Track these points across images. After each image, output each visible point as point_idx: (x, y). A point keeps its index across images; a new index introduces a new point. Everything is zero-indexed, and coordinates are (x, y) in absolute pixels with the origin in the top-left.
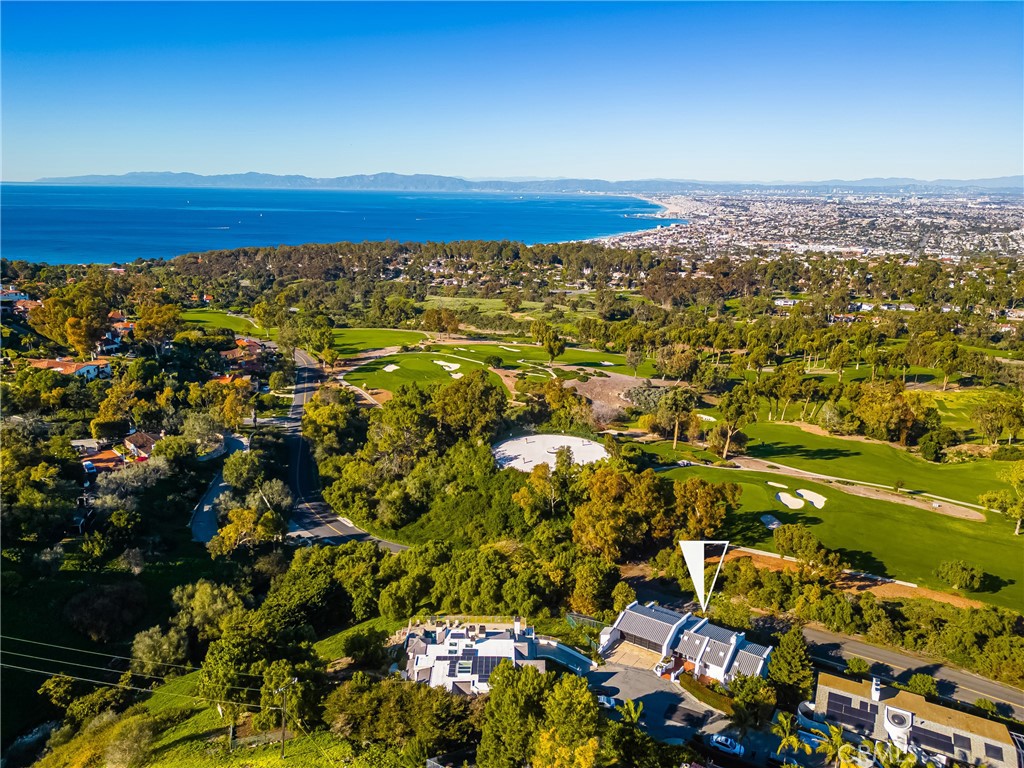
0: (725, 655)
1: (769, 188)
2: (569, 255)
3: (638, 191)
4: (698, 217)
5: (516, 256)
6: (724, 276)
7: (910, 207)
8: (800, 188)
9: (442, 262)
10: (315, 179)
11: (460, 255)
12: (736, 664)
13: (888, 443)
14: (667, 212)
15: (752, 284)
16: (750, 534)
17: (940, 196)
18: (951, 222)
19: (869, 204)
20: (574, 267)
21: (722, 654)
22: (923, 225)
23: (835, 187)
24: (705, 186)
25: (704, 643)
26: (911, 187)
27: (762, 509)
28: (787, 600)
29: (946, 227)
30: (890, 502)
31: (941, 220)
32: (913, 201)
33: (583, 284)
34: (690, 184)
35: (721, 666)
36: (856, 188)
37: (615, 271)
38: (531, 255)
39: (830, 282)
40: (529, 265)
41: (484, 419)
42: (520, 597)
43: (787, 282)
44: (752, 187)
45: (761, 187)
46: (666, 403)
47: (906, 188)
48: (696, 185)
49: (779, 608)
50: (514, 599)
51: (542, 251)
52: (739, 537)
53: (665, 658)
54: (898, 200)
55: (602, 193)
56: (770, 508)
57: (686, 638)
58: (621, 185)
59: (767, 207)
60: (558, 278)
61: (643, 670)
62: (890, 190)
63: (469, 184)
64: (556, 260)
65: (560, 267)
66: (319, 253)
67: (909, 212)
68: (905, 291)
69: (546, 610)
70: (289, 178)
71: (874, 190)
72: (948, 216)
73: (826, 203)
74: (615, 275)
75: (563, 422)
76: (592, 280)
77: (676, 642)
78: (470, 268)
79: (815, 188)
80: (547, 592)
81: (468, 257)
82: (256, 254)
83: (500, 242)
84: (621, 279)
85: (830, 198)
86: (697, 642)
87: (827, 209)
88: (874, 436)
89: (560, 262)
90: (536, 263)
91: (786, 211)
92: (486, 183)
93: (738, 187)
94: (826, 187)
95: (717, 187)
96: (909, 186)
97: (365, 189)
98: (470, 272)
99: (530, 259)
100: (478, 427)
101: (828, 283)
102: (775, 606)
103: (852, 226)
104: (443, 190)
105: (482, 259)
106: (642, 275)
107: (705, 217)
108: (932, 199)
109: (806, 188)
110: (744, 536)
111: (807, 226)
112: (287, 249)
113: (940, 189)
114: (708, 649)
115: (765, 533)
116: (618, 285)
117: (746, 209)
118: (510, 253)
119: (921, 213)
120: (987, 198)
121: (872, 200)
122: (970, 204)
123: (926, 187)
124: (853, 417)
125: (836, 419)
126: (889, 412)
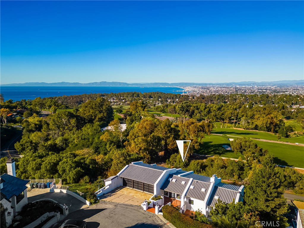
0: (206, 191)
1: (215, 84)
2: (154, 95)
3: (177, 86)
4: (195, 91)
5: (138, 96)
6: (203, 99)
7: (255, 88)
8: (223, 84)
9: (115, 99)
10: (82, 84)
11: (121, 97)
12: (216, 197)
13: (267, 132)
14: (186, 90)
15: (211, 101)
16: (217, 151)
17: (263, 86)
18: (267, 91)
19: (244, 88)
20: (156, 98)
21: (203, 190)
22: (260, 92)
23: (233, 84)
24: (197, 84)
25: (189, 184)
27: (222, 143)
28: (242, 174)
29: (266, 92)
30: (278, 143)
31: (265, 91)
32: (255, 87)
33: (159, 103)
34: (192, 83)
35: (203, 200)
36: (239, 84)
37: (169, 99)
38: (143, 96)
39: (235, 99)
40: (142, 98)
41: (100, 116)
42: (67, 169)
43: (223, 100)
44: (210, 84)
45: (212, 84)
46: (179, 107)
47: (253, 84)
48: (194, 84)
49: (239, 178)
50: (64, 171)
51: (146, 94)
52: (212, 153)
53: (156, 197)
54: (252, 87)
55: (167, 86)
56: (226, 143)
57: (174, 180)
58: (172, 84)
59: (214, 89)
60: (151, 102)
61: (132, 206)
62: (248, 85)
63: (128, 84)
64: (150, 97)
65: (152, 99)
66: (75, 97)
67: (255, 89)
68: (259, 101)
69: (86, 178)
70: (74, 83)
71: (244, 85)
72: (267, 90)
73: (231, 87)
74: (169, 100)
75: (137, 119)
76: (162, 101)
77: (165, 183)
78: (123, 100)
79: (227, 84)
80: (90, 167)
81: (123, 97)
82: (56, 98)
83: (133, 92)
84: (171, 101)
85: (232, 86)
86: (183, 183)
87: (232, 89)
88: (262, 130)
89: (152, 98)
90: (144, 98)
91: (220, 89)
92: (133, 84)
93: (206, 84)
94: (231, 84)
95: (200, 84)
96: (254, 83)
97: (97, 86)
98: (123, 101)
99: (142, 97)
100: (97, 119)
101: (235, 100)
102: (236, 177)
103: (239, 92)
104: (120, 86)
105: (127, 97)
106: (177, 100)
107: (196, 91)
108: (261, 86)
109: (225, 84)
110: (214, 152)
111: (226, 92)
112: (66, 96)
113: (263, 84)
114: (192, 187)
115: (225, 151)
116: (170, 103)
117: (209, 89)
118: (136, 95)
119: (259, 89)
120: (276, 86)
121: (244, 87)
122: (272, 87)
123: (259, 84)
124: (253, 123)
125: (246, 124)
126: (266, 119)
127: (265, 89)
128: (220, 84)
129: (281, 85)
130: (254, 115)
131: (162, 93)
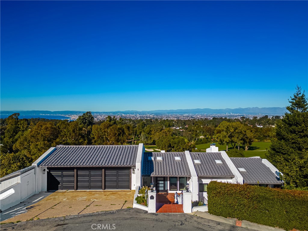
1: (102, 113)
14: (71, 118)
17: (144, 114)
26: (137, 112)
32: (138, 115)
36: (124, 113)
44: (97, 113)
45: (99, 113)
47: (136, 113)
54: (135, 115)
62: (132, 113)
67: (138, 117)
71: (128, 113)
96: (136, 112)
108: (142, 115)
109: (111, 113)
113: (143, 113)
119: (141, 117)
120: (154, 115)
121: (129, 115)
122: (150, 116)
123: (140, 113)
124: (151, 138)
125: (145, 140)
126: (162, 134)
127: (146, 117)
128: (106, 113)
129: (157, 114)
130: (151, 130)
131: (44, 119)
